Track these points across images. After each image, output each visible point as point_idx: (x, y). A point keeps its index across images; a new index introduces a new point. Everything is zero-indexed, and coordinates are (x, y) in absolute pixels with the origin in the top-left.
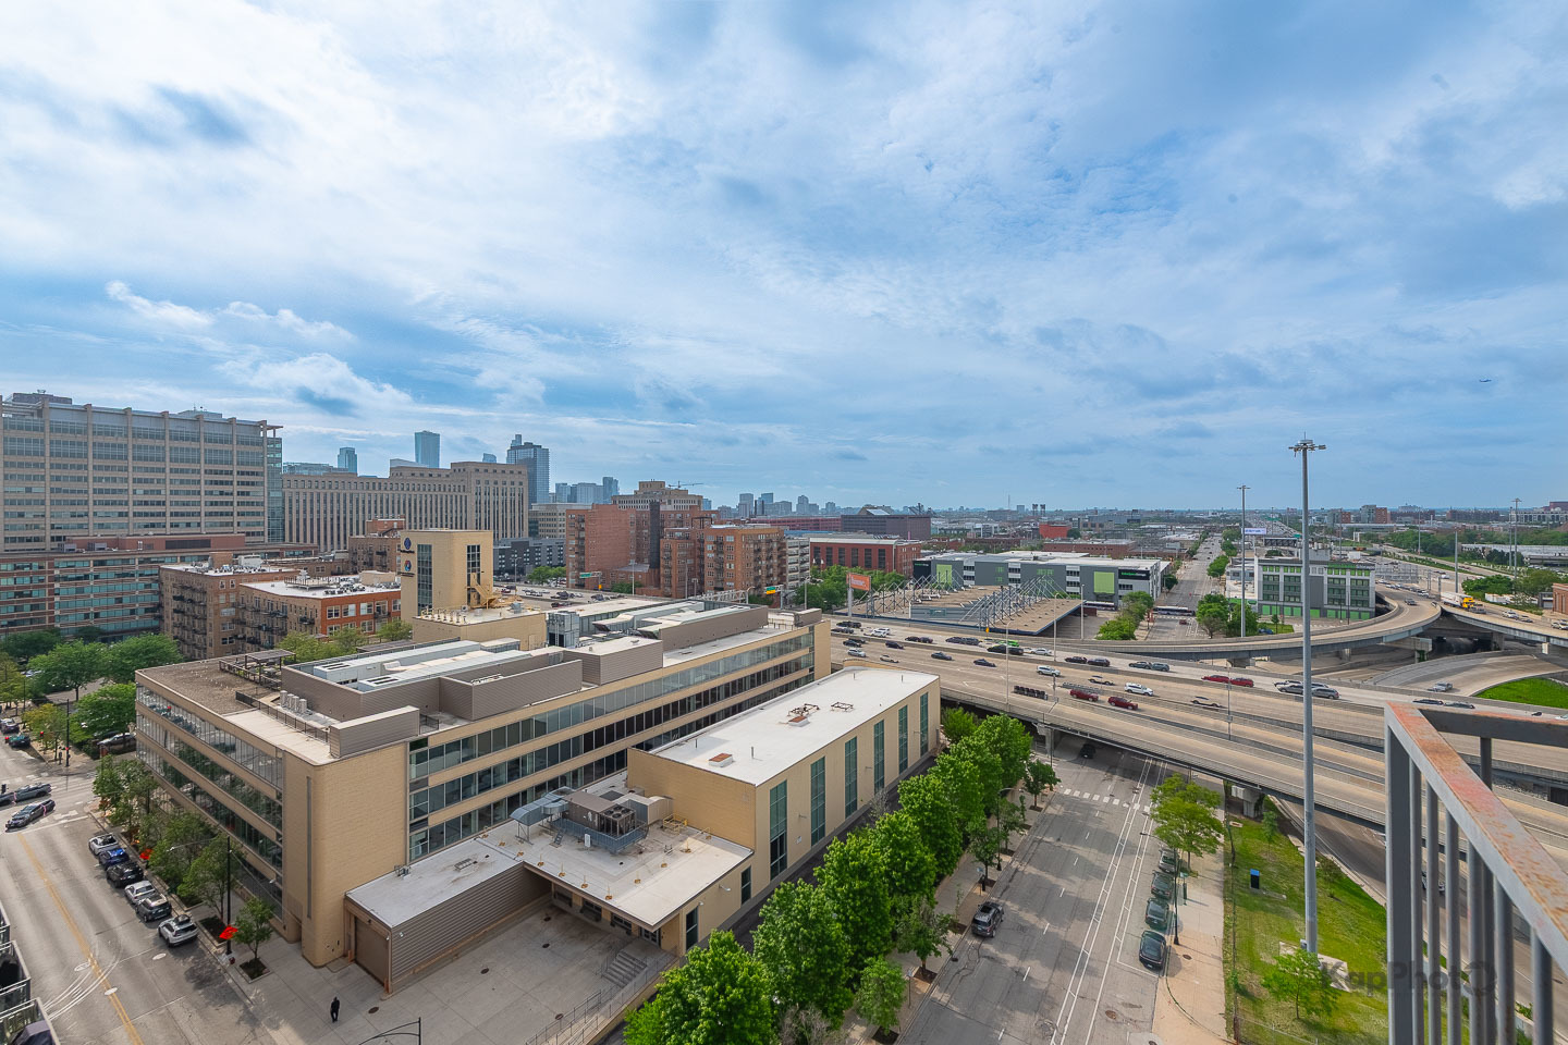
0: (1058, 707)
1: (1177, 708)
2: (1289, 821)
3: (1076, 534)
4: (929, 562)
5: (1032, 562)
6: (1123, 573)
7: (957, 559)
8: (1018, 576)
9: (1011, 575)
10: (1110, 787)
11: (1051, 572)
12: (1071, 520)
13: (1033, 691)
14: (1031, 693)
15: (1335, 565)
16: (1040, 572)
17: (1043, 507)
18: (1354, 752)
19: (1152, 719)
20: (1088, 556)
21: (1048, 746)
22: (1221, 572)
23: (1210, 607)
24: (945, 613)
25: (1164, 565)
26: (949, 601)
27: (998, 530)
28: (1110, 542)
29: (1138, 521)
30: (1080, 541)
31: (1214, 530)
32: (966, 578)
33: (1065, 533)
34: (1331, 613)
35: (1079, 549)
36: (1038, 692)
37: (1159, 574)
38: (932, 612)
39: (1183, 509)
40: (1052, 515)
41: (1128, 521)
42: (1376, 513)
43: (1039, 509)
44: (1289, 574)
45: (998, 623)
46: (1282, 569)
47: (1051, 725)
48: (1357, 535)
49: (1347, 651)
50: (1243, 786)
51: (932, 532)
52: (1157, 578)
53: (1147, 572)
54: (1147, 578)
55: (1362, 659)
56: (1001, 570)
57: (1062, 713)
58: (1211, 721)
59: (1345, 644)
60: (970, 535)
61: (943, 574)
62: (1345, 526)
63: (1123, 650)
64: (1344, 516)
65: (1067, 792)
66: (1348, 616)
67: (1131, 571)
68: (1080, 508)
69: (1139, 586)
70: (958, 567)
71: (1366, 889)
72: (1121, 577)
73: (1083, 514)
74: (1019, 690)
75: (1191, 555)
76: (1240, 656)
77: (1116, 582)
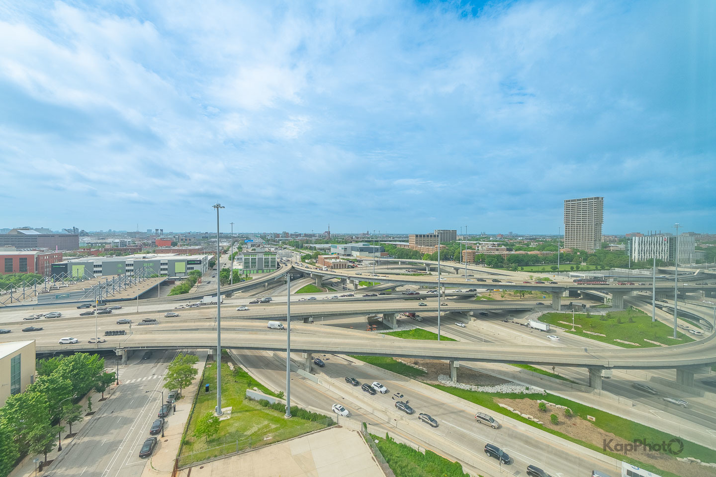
0: (132, 337)
1: (195, 322)
2: (230, 356)
3: (175, 244)
4: (66, 265)
5: (142, 260)
6: (189, 262)
7: (89, 261)
8: (132, 268)
9: (127, 268)
10: (154, 370)
11: (151, 264)
12: (174, 237)
13: (117, 332)
14: (115, 333)
15: (266, 253)
16: (145, 265)
17: (162, 230)
18: (255, 322)
19: (181, 330)
20: (178, 255)
21: (123, 360)
22: (234, 258)
23: (223, 274)
24: (69, 296)
25: (210, 257)
26: (75, 287)
27: (131, 243)
28: (192, 247)
29: (207, 237)
30: (176, 248)
31: (236, 241)
32: (95, 272)
33: (170, 244)
34: (265, 271)
35: (174, 251)
36: (120, 332)
37: (207, 261)
38: (57, 297)
39: (228, 232)
40: (167, 234)
41: (203, 237)
42: (286, 234)
43: (159, 231)
44: (253, 257)
45: (110, 297)
46: (250, 256)
47: (125, 348)
48: (280, 242)
49: (266, 284)
50: (212, 349)
51: (80, 245)
52: (206, 263)
53: (200, 261)
54: (200, 263)
55: (271, 286)
56: (120, 265)
57: (132, 340)
58: (208, 324)
59: (265, 282)
60: (107, 247)
61: (77, 271)
62: (278, 239)
63: (179, 299)
64: (277, 235)
65: (127, 382)
66: (270, 271)
67: (193, 261)
68: (183, 231)
69: (197, 268)
70: (88, 266)
71: (250, 373)
72: (188, 264)
73: (182, 234)
74: (108, 333)
75: (225, 252)
76: (229, 293)
77: (186, 266)
